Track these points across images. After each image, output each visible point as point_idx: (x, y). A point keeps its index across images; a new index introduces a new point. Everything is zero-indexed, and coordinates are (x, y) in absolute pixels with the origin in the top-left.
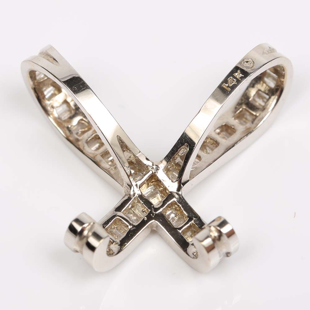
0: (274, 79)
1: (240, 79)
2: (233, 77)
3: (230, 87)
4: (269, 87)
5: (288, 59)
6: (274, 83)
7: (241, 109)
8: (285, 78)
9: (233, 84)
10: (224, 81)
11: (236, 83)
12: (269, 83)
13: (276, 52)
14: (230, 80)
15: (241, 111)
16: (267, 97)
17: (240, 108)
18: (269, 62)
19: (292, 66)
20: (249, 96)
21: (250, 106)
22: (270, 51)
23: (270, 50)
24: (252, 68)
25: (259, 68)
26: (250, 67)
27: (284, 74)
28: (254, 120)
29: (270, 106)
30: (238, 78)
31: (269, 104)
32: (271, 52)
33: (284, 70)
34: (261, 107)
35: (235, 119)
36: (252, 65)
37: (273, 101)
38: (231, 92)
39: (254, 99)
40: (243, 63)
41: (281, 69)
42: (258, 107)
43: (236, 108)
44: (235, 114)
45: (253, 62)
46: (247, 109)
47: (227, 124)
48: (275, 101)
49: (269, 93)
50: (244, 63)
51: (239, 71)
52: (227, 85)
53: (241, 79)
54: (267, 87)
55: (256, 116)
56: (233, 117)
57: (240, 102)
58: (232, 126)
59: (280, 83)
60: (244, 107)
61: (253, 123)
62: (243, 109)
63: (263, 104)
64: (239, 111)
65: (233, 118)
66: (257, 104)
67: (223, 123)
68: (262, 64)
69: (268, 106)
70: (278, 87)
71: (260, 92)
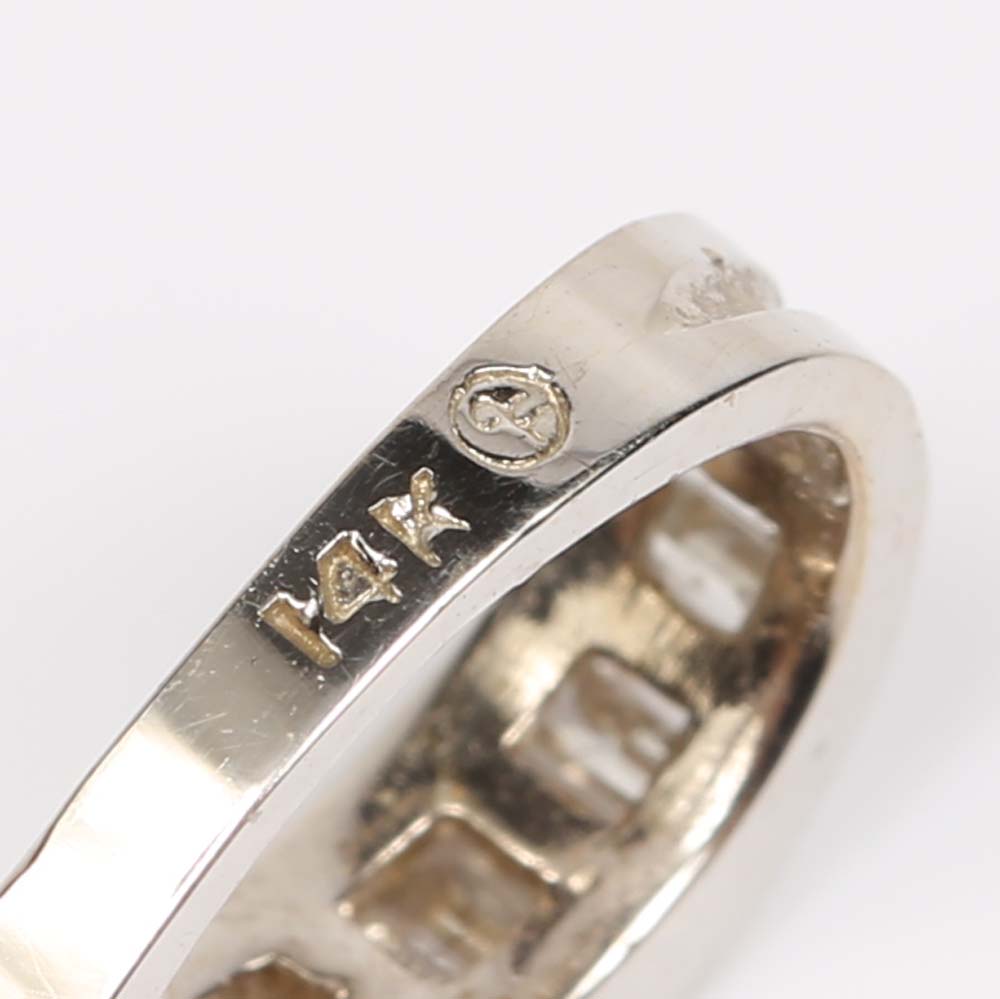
0: (740, 548)
1: (432, 559)
2: (364, 535)
3: (333, 631)
4: (693, 620)
5: (881, 373)
6: (742, 593)
7: (419, 826)
8: (851, 550)
9: (364, 598)
10: (281, 566)
11: (396, 595)
12: (697, 583)
13: (779, 301)
14: (342, 566)
15: (420, 845)
16: (674, 716)
17: (414, 815)
18: (712, 398)
19: (919, 435)
20: (501, 698)
21: (505, 797)
22: (717, 297)
23: (718, 287)
24: (543, 452)
25: (615, 461)
26: (538, 440)
27: (845, 510)
28: (540, 929)
29: (697, 803)
30: (412, 540)
31: (690, 788)
32: (732, 307)
33: (839, 476)
34: (612, 813)
35: (360, 917)
36: (546, 423)
37: (722, 761)
38: (341, 674)
39: (543, 734)
40: (464, 406)
41: (812, 463)
42: (581, 812)
43: (369, 811)
44: (368, 870)
45: (564, 394)
46: (481, 822)
47: (285, 963)
48: (743, 758)
49: (690, 685)
50: (472, 401)
51: (423, 482)
52: (310, 608)
53: (445, 560)
54: (676, 624)
55: (562, 899)
56: (343, 896)
57: (413, 753)
58: (330, 984)
59: (792, 595)
60: (453, 805)
61: (521, 957)
62: (441, 820)
63: (628, 782)
64: (398, 845)
65: (346, 909)
66: (572, 776)
67: (255, 956)
68: (645, 422)
69: (681, 805)
70: (780, 632)
71: (606, 670)
